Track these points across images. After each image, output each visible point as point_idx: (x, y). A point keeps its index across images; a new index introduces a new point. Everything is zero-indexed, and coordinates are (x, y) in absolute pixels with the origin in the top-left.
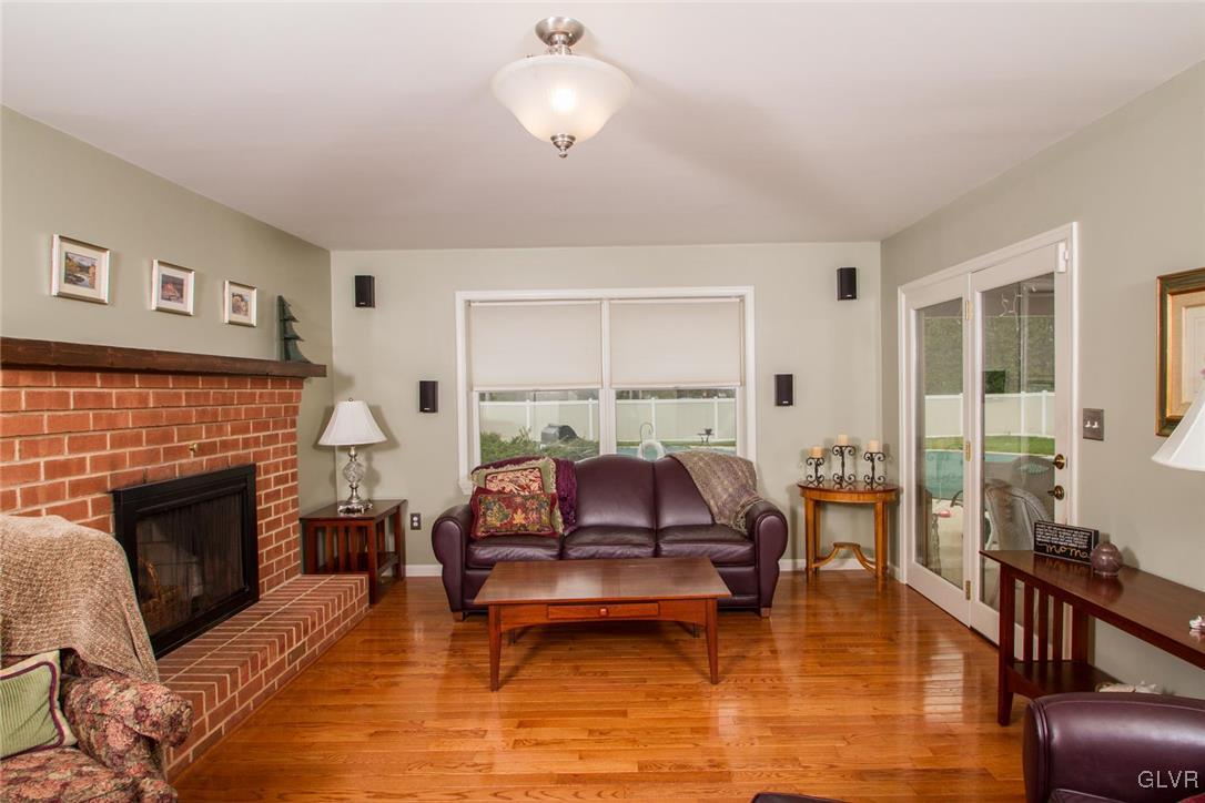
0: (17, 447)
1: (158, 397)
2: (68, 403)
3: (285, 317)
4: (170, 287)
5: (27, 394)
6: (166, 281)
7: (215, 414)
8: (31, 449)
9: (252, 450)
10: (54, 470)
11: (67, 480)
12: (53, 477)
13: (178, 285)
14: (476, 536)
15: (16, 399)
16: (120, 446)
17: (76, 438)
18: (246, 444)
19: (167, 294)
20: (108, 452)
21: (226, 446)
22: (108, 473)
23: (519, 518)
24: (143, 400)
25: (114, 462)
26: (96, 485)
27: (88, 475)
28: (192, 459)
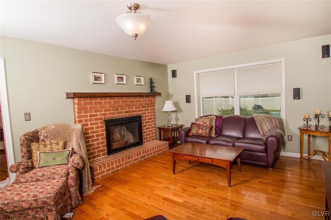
0: (83, 112)
1: (114, 102)
2: (93, 103)
3: (151, 82)
4: (120, 79)
5: (84, 102)
6: (118, 78)
7: (130, 105)
8: (86, 112)
9: (141, 112)
10: (91, 116)
11: (94, 118)
12: (91, 117)
13: (122, 78)
14: (189, 135)
15: (81, 103)
16: (106, 111)
17: (96, 110)
18: (139, 111)
19: (119, 80)
20: (103, 112)
21: (133, 111)
22: (103, 117)
23: (200, 131)
24: (110, 102)
25: (104, 115)
26: (101, 119)
27: (99, 117)
28: (124, 114)
